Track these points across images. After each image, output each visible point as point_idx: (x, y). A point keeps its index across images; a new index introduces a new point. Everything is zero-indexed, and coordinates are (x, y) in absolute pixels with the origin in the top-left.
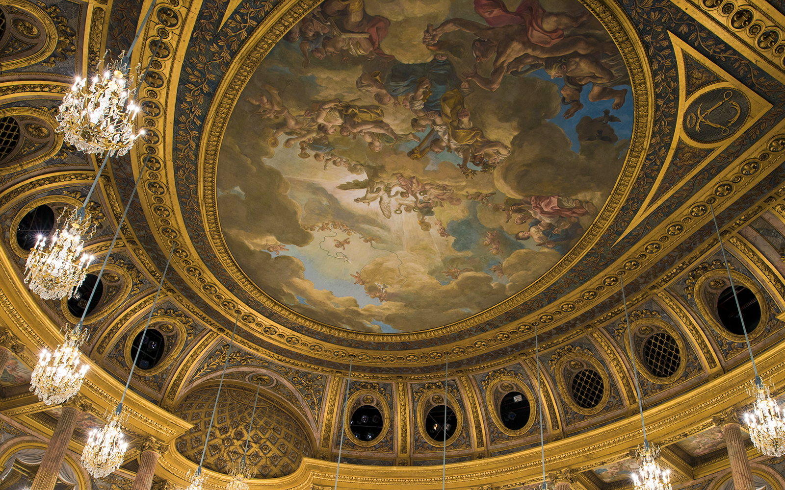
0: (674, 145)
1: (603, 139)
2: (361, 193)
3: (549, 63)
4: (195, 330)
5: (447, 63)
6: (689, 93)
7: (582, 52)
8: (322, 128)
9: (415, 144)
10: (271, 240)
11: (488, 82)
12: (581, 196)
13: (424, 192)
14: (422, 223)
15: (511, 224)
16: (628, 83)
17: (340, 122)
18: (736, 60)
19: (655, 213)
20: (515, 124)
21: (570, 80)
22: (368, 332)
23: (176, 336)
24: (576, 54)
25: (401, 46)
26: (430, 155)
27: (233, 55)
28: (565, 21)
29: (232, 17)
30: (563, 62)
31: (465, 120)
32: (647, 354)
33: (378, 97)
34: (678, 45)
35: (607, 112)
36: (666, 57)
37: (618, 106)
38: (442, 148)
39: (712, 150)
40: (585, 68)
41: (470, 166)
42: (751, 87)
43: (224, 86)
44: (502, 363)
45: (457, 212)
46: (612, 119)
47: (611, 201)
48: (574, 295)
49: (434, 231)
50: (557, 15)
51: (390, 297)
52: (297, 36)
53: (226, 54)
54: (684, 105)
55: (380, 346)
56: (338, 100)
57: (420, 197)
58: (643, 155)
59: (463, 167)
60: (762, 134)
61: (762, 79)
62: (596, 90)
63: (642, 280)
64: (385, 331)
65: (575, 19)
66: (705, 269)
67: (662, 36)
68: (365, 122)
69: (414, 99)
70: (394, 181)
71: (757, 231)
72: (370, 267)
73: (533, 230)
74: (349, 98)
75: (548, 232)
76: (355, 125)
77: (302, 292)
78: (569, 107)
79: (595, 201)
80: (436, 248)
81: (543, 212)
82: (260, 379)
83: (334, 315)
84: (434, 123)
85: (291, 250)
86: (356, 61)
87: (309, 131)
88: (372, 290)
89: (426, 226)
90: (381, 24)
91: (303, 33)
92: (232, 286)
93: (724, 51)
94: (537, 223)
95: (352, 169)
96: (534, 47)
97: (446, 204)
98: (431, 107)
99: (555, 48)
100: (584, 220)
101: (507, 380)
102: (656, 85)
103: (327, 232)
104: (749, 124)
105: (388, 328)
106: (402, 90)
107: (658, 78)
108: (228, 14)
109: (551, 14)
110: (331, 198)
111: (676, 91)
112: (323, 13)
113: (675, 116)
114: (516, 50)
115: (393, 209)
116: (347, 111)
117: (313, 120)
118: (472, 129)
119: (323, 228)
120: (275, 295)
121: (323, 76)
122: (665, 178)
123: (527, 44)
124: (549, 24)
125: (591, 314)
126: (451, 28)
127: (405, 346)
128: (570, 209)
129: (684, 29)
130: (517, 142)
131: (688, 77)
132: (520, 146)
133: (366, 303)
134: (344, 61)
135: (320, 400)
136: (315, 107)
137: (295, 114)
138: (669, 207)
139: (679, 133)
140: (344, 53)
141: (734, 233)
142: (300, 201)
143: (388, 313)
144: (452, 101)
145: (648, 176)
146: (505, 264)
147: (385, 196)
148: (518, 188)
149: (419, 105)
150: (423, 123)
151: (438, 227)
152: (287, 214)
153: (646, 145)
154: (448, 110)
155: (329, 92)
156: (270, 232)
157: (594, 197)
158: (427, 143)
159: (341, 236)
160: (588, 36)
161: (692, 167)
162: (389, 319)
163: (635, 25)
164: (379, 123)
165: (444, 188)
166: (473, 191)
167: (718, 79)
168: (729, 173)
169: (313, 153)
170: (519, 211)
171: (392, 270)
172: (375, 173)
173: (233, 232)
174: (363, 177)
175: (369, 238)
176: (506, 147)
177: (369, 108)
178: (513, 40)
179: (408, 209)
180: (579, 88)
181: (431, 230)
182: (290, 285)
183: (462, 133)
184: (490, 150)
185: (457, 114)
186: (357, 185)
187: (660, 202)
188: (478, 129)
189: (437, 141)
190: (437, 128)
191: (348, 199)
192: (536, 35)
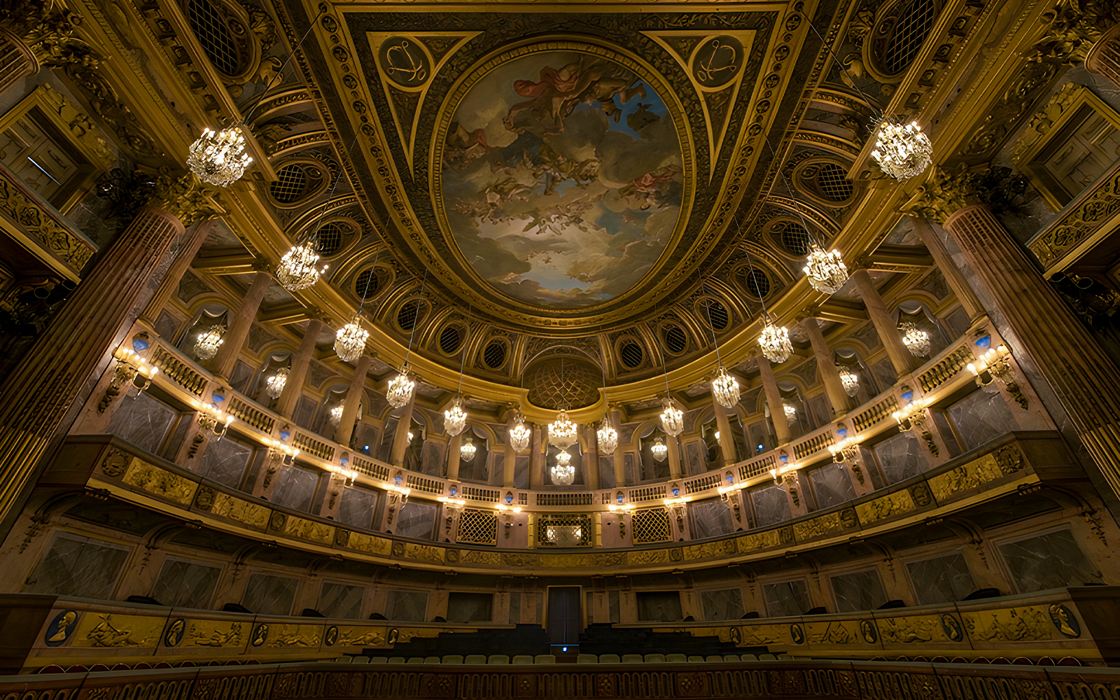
0: (702, 98)
1: (650, 122)
2: (537, 228)
3: (582, 97)
4: (513, 338)
5: (527, 132)
6: (686, 61)
7: (596, 79)
8: (493, 205)
9: (544, 187)
10: (512, 275)
11: (556, 130)
12: (663, 165)
13: (569, 211)
14: (580, 228)
15: (632, 204)
16: (639, 79)
17: (499, 196)
18: (703, 19)
19: (723, 148)
20: (590, 144)
21: (602, 100)
22: (598, 303)
23: (504, 344)
24: (594, 83)
25: (497, 139)
26: (556, 189)
27: (428, 191)
28: (572, 68)
29: (415, 173)
30: (590, 91)
31: (560, 158)
32: (787, 243)
33: (506, 172)
34: (654, 35)
35: (640, 104)
36: (652, 48)
37: (644, 96)
38: (558, 181)
39: (733, 86)
40: (605, 87)
41: (582, 182)
42: (729, 28)
43: (435, 209)
44: (693, 289)
45: (593, 214)
46: (646, 107)
47: (685, 157)
48: (707, 227)
49: (591, 230)
50: (565, 67)
51: (595, 278)
52: (447, 164)
53: (425, 193)
54: (688, 69)
55: (611, 308)
56: (489, 185)
57: (569, 215)
58: (684, 117)
59: (579, 185)
60: (763, 53)
61: (733, 18)
62: (622, 95)
63: (749, 196)
64: (608, 299)
65: (577, 63)
66: (791, 166)
67: (639, 37)
68: (511, 190)
69: (525, 163)
70: (548, 213)
71: (814, 120)
72: (571, 266)
73: (648, 200)
74: (493, 181)
75: (658, 196)
76: (507, 194)
77: (547, 296)
78: (613, 115)
79: (674, 163)
80: (599, 239)
81: (646, 187)
82: (560, 350)
83: (572, 301)
84: (545, 170)
85: (525, 276)
86: (483, 160)
87: (489, 210)
88: (582, 278)
89: (585, 229)
90: (480, 134)
91: (449, 162)
92: (513, 308)
93: (690, 18)
94: (648, 195)
95: (523, 218)
96: (566, 94)
97: (586, 211)
98: (537, 162)
99: (579, 87)
100: (676, 178)
101: (704, 298)
102: (659, 69)
103: (535, 258)
104: (747, 53)
105: (608, 296)
106: (515, 162)
107: (657, 64)
108: (412, 173)
109: (560, 70)
110: (523, 238)
111: (676, 64)
112: (449, 146)
113: (688, 79)
114: (557, 103)
115: (559, 229)
116: (496, 189)
117: (486, 203)
118: (568, 161)
119: (532, 257)
120: (535, 303)
121: (474, 177)
122: (712, 123)
123: (561, 95)
124: (564, 76)
125: (729, 235)
126: (514, 113)
127: (625, 302)
128: (662, 176)
129: (650, 23)
130: (599, 154)
131: (678, 50)
132: (602, 155)
133: (585, 288)
134: (477, 164)
135: (599, 351)
136: (481, 195)
137: (475, 204)
138: (731, 139)
139: (699, 89)
140: (474, 159)
141: (797, 131)
142: (510, 247)
143: (600, 287)
144: (545, 152)
145: (699, 128)
146: (646, 229)
147: (550, 224)
148: (621, 180)
149: (530, 165)
150: (540, 173)
151: (591, 226)
152: (508, 257)
153: (682, 109)
154: (547, 159)
155: (482, 184)
156: (509, 271)
157: (670, 160)
158: (550, 183)
159: (545, 257)
160: (592, 67)
161: (727, 104)
162: (604, 291)
163: (617, 42)
164: (518, 186)
165: (577, 203)
166: (595, 196)
167: (700, 38)
168: (758, 92)
169: (498, 220)
170: (631, 193)
171: (584, 263)
172: (535, 213)
173: (491, 279)
174: (531, 219)
175: (559, 250)
176: (595, 161)
177: (507, 181)
178: (551, 98)
179: (567, 224)
180: (611, 101)
181: (589, 230)
182: (540, 294)
183: (564, 167)
184: (587, 167)
185: (553, 158)
186: (531, 225)
187: (721, 140)
188: (571, 160)
189: (554, 179)
190: (549, 172)
191: (533, 234)
192: (562, 87)
